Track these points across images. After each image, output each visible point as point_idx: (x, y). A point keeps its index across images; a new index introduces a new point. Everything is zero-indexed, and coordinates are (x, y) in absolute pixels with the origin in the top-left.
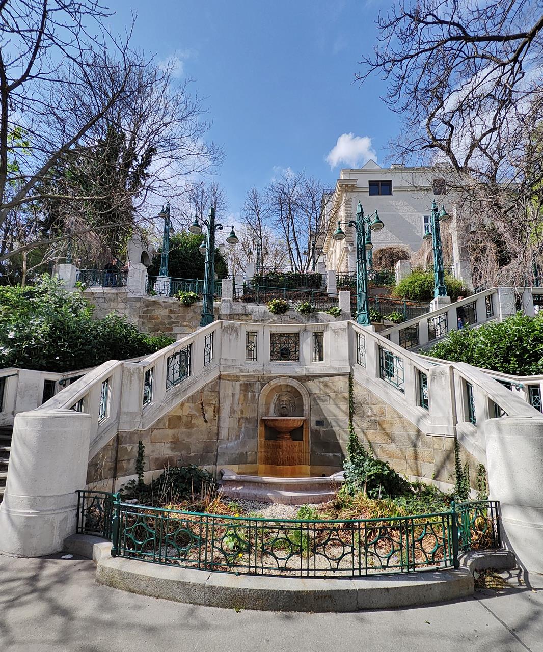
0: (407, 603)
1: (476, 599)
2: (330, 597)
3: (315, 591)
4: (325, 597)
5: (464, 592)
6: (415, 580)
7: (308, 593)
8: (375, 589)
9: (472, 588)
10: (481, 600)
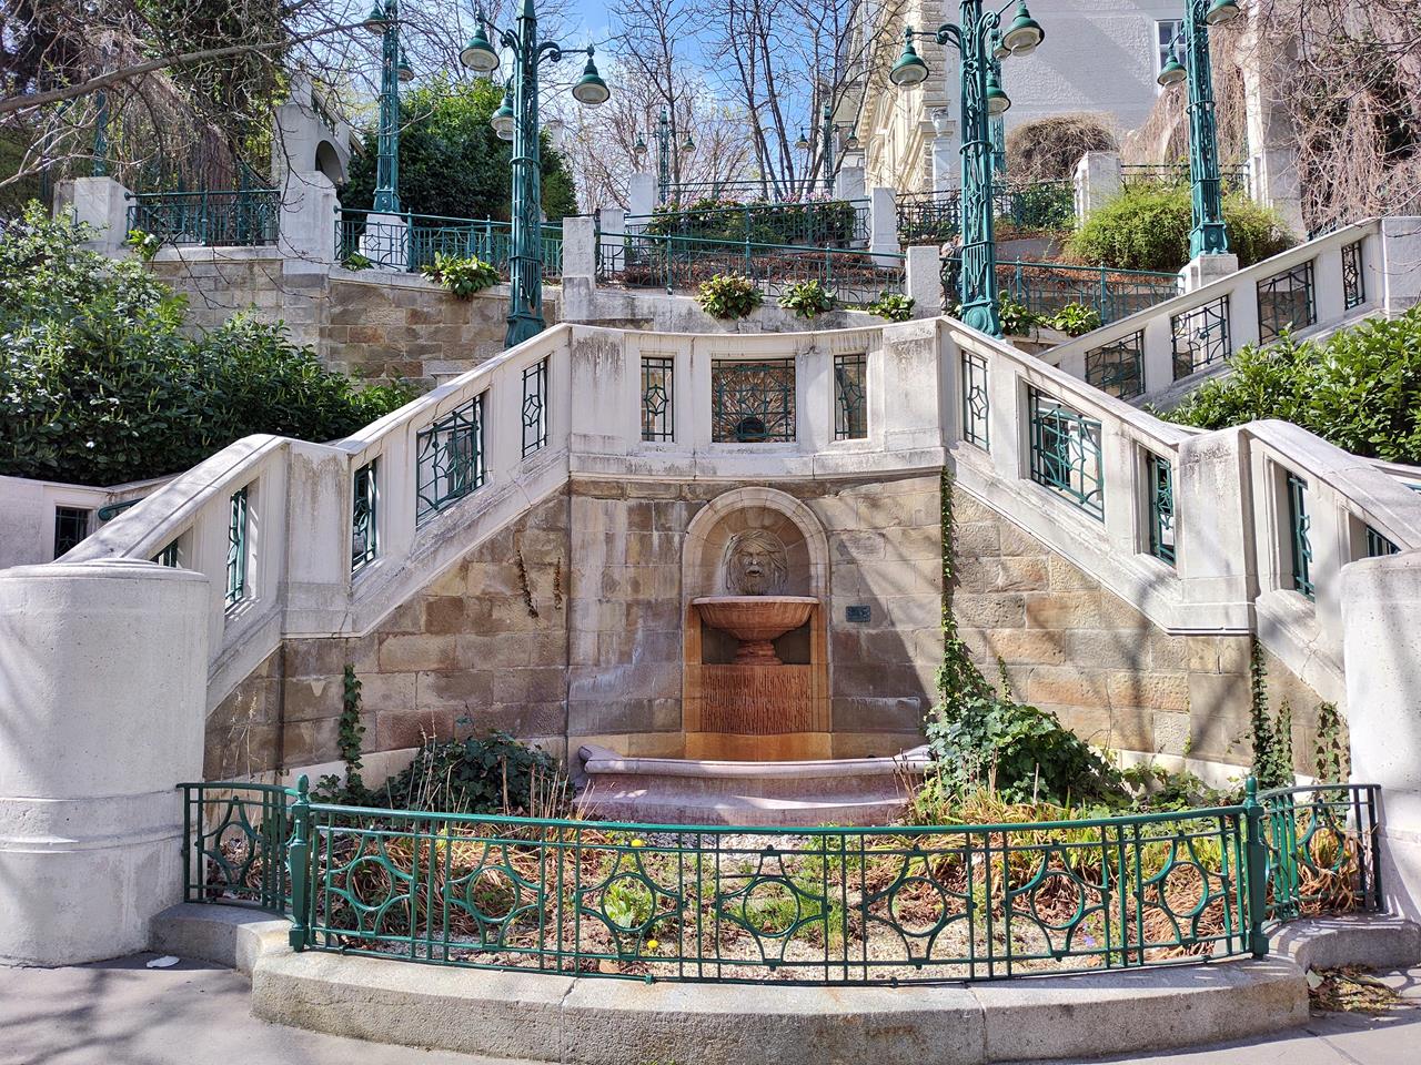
0: (1122, 1045)
1: (1314, 1034)
2: (910, 1030)
3: (867, 1017)
4: (896, 1030)
5: (1282, 1018)
6: (1143, 984)
7: (849, 1021)
8: (1033, 1008)
9: (1302, 1006)
10: (1329, 1038)
